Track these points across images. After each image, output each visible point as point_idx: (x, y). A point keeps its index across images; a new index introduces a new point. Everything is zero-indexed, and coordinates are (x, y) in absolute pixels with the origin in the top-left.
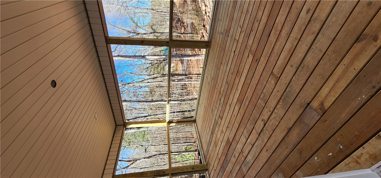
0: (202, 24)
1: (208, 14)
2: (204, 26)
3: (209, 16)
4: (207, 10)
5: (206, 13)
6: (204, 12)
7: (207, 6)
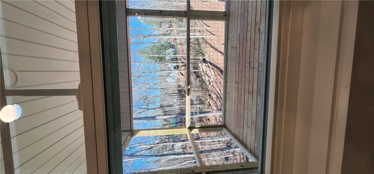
0: (208, 94)
1: (212, 84)
2: (210, 95)
3: (213, 85)
4: (210, 80)
5: (210, 83)
6: (208, 83)
7: (210, 77)
